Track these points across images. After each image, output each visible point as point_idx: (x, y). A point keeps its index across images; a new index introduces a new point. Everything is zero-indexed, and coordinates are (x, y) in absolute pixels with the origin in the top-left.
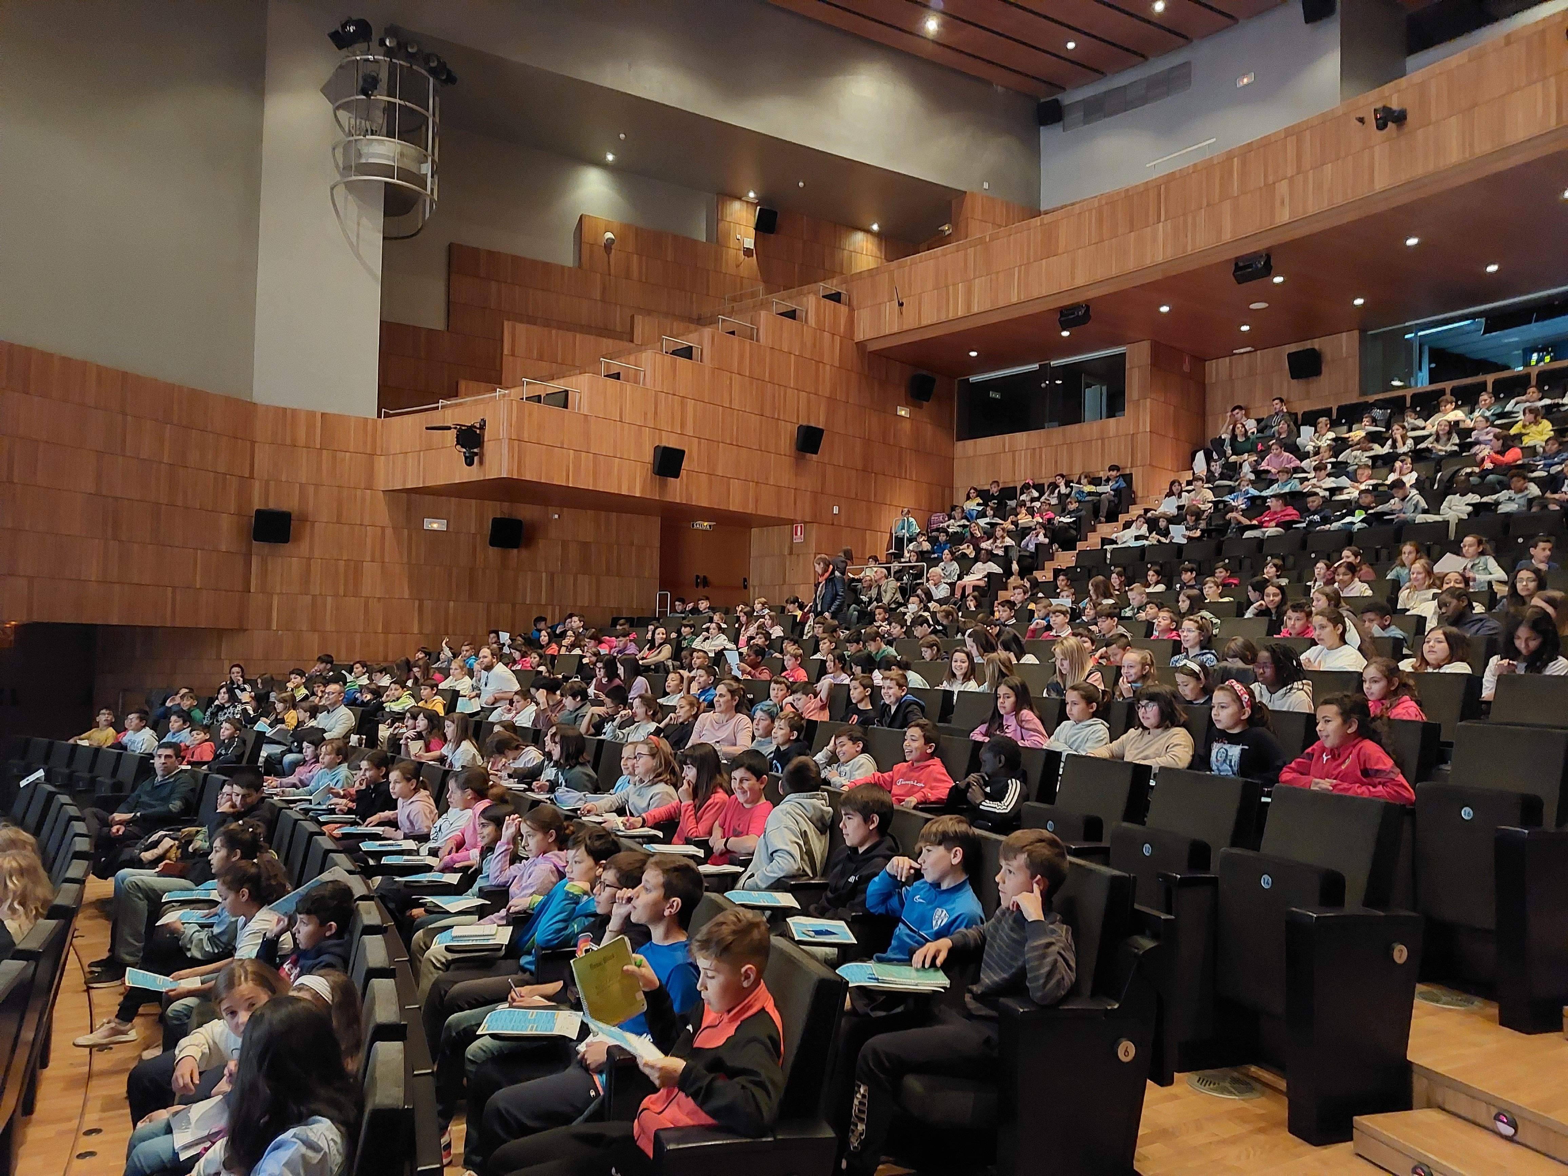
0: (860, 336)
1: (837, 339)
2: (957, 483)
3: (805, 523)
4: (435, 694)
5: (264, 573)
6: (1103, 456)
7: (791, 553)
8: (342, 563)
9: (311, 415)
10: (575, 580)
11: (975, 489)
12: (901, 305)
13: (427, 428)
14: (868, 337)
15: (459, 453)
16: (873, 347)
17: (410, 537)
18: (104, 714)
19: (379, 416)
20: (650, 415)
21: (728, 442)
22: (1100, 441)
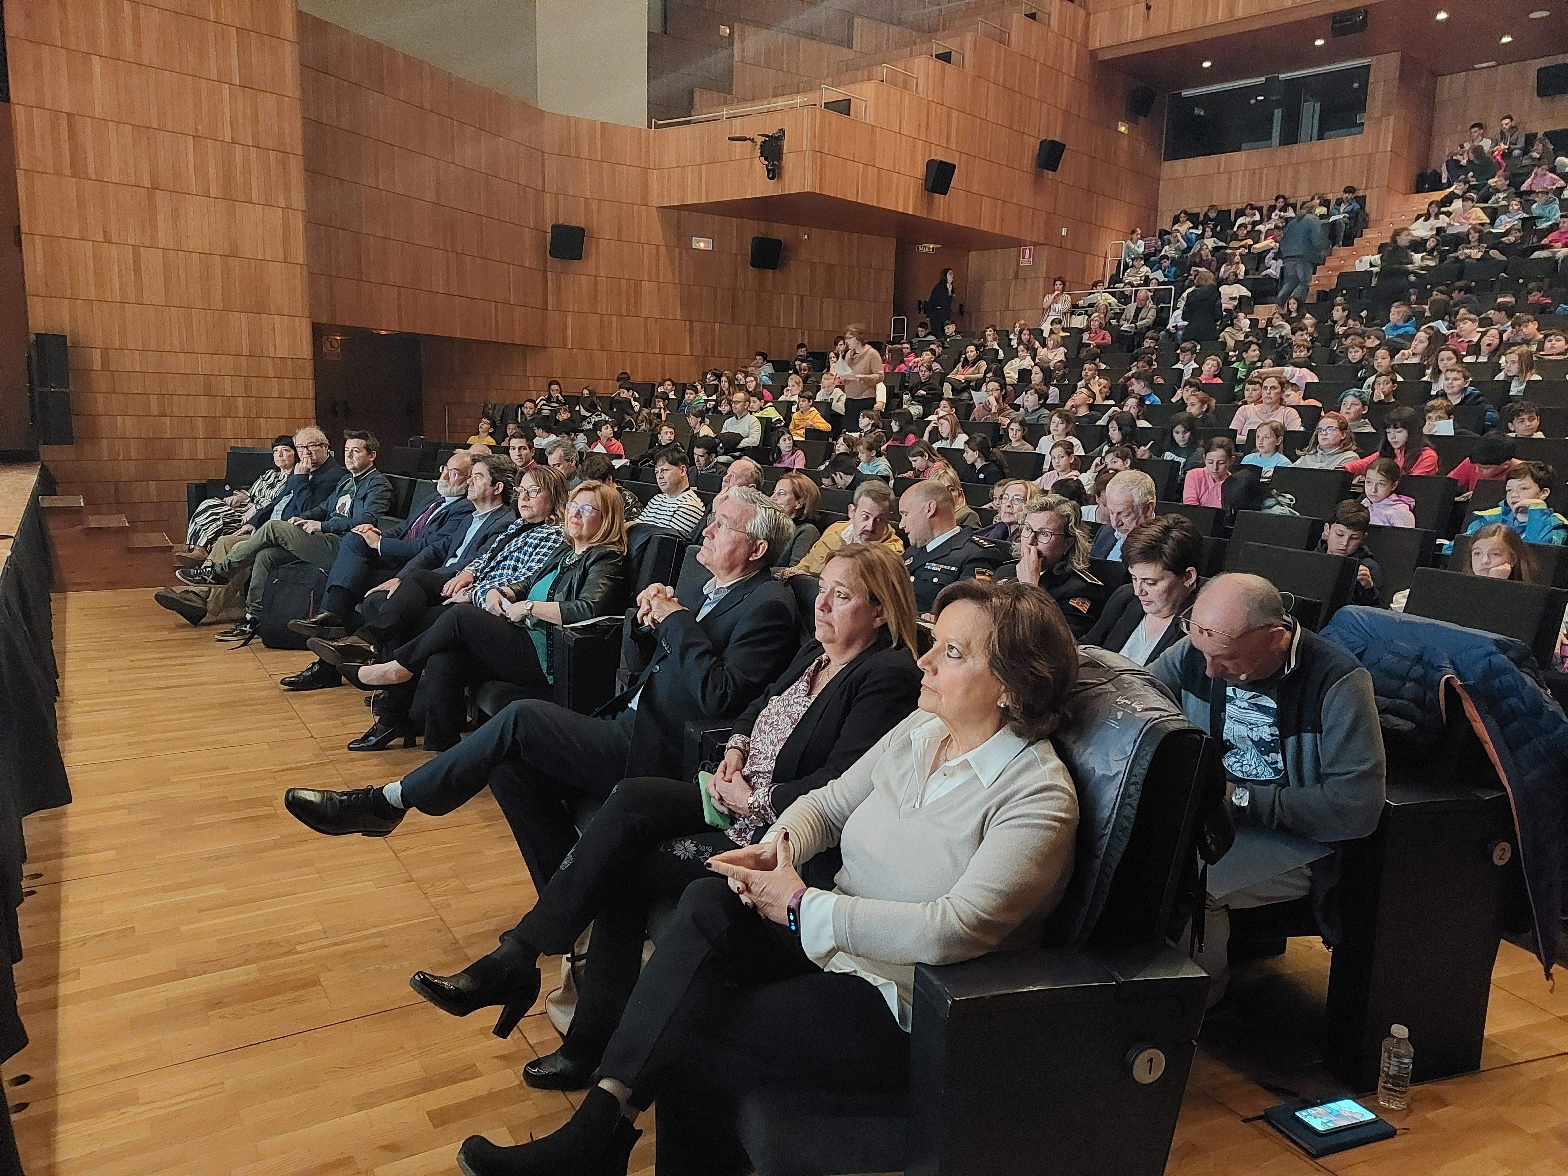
0: (1095, 43)
1: (1075, 45)
2: (1162, 206)
3: (1036, 244)
4: (811, 406)
5: (558, 290)
6: (1333, 177)
7: (1016, 277)
8: (624, 282)
9: (592, 124)
10: (822, 302)
11: (1186, 212)
12: (1149, 8)
13: (730, 139)
14: (1105, 44)
15: (760, 165)
16: (1102, 57)
17: (681, 254)
18: (485, 423)
19: (650, 126)
20: (923, 129)
21: (983, 157)
22: (1331, 162)
